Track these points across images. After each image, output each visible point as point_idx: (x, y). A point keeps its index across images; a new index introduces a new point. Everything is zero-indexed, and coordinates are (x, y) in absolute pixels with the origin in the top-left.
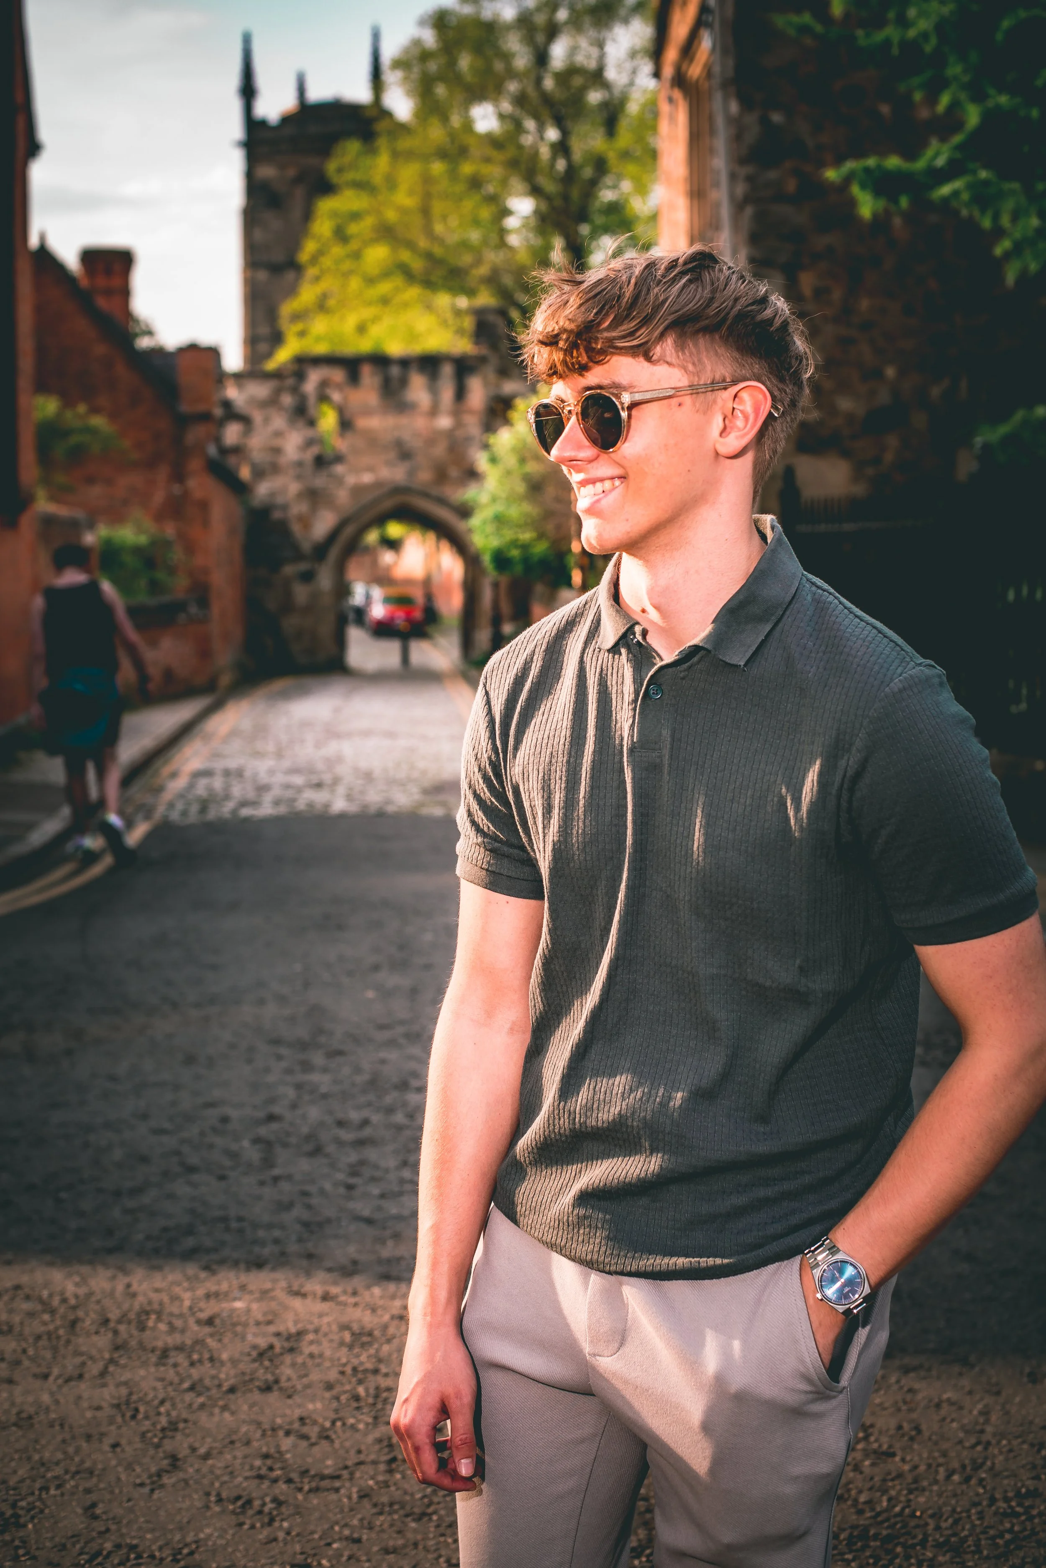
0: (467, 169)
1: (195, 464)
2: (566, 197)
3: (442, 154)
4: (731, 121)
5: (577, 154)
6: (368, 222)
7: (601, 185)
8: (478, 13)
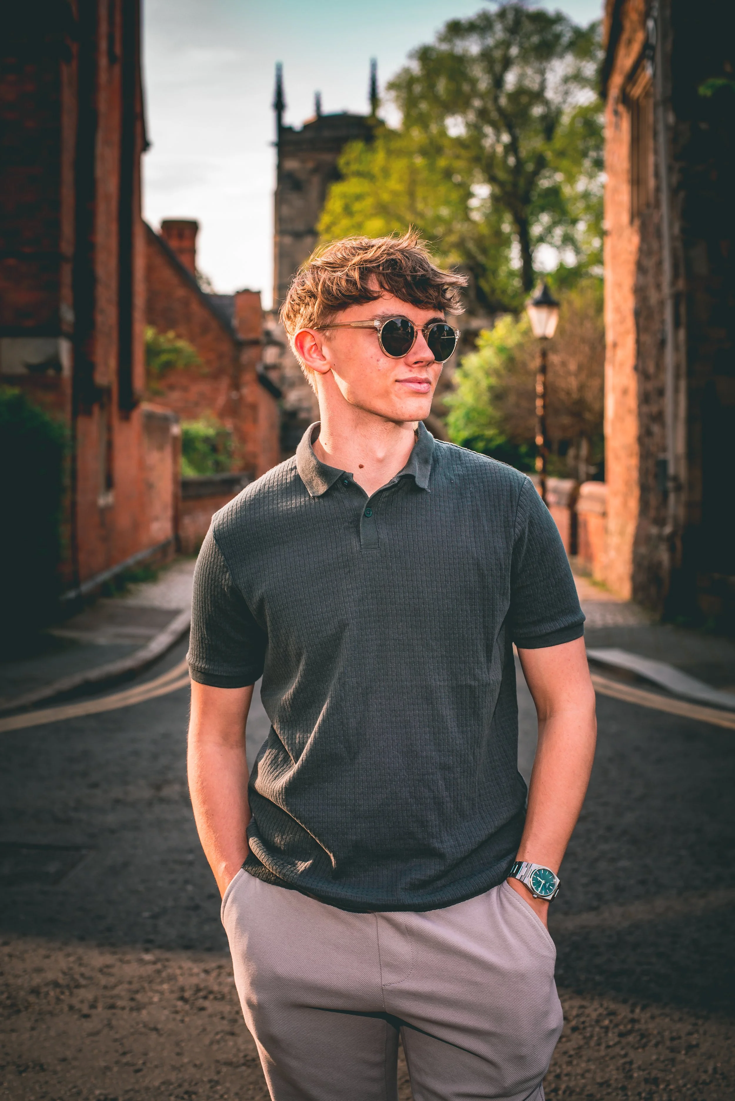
0: (442, 163)
1: (248, 377)
2: (515, 185)
3: (424, 152)
4: (668, 128)
5: (523, 153)
6: (368, 203)
7: (540, 176)
8: (452, 49)
